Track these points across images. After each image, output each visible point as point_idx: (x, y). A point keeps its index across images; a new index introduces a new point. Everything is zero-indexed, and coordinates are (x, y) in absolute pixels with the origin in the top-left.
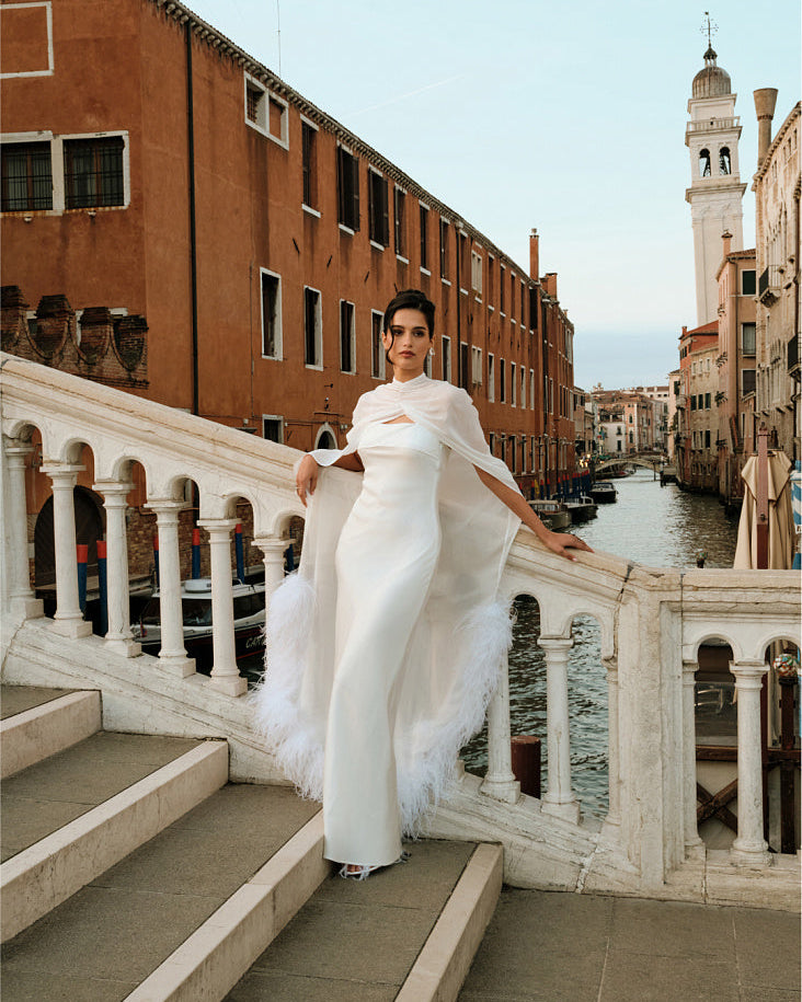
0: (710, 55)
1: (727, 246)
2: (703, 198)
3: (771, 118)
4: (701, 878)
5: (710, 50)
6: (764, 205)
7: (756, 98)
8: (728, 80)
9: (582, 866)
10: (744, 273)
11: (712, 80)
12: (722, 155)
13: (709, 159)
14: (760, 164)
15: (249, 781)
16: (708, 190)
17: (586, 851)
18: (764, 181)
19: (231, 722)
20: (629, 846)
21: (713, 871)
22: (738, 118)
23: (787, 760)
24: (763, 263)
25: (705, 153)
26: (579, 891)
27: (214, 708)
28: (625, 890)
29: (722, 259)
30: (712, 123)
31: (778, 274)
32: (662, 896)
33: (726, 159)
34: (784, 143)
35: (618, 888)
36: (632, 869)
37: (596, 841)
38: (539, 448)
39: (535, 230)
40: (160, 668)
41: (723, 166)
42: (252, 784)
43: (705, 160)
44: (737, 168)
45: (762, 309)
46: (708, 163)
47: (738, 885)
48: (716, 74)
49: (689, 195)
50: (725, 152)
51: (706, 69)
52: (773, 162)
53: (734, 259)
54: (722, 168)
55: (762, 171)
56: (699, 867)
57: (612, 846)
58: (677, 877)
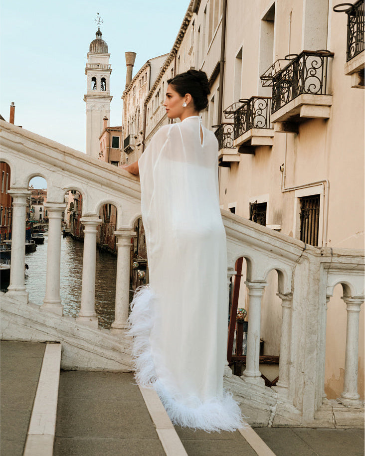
0: (99, 33)
1: (105, 124)
2: (92, 100)
3: (133, 66)
4: (332, 415)
5: (99, 31)
6: (127, 106)
7: (126, 55)
8: (106, 47)
9: (271, 411)
10: (113, 137)
11: (99, 45)
12: (102, 81)
13: (96, 82)
14: (127, 87)
15: (74, 369)
16: (94, 97)
17: (273, 403)
18: (128, 95)
19: (62, 332)
20: (294, 399)
21: (337, 411)
22: (111, 65)
23: (239, 361)
24: (125, 133)
25: (94, 79)
26: (270, 426)
27: (51, 322)
28: (295, 424)
29: (103, 130)
30: (98, 66)
31: (134, 139)
32: (313, 426)
33: (104, 83)
34: (140, 78)
35: (292, 423)
36: (297, 412)
37: (276, 397)
38: (8, 213)
39: (13, 103)
40: (11, 297)
41: (102, 86)
42: (75, 370)
43: (94, 82)
44: (109, 88)
45: (124, 155)
46: (95, 84)
47: (351, 417)
48: (101, 43)
49: (86, 98)
50: (103, 80)
51: (97, 40)
52: (133, 86)
53: (109, 130)
54: (102, 87)
55: (127, 90)
56: (329, 409)
57: (285, 399)
58: (321, 415)
